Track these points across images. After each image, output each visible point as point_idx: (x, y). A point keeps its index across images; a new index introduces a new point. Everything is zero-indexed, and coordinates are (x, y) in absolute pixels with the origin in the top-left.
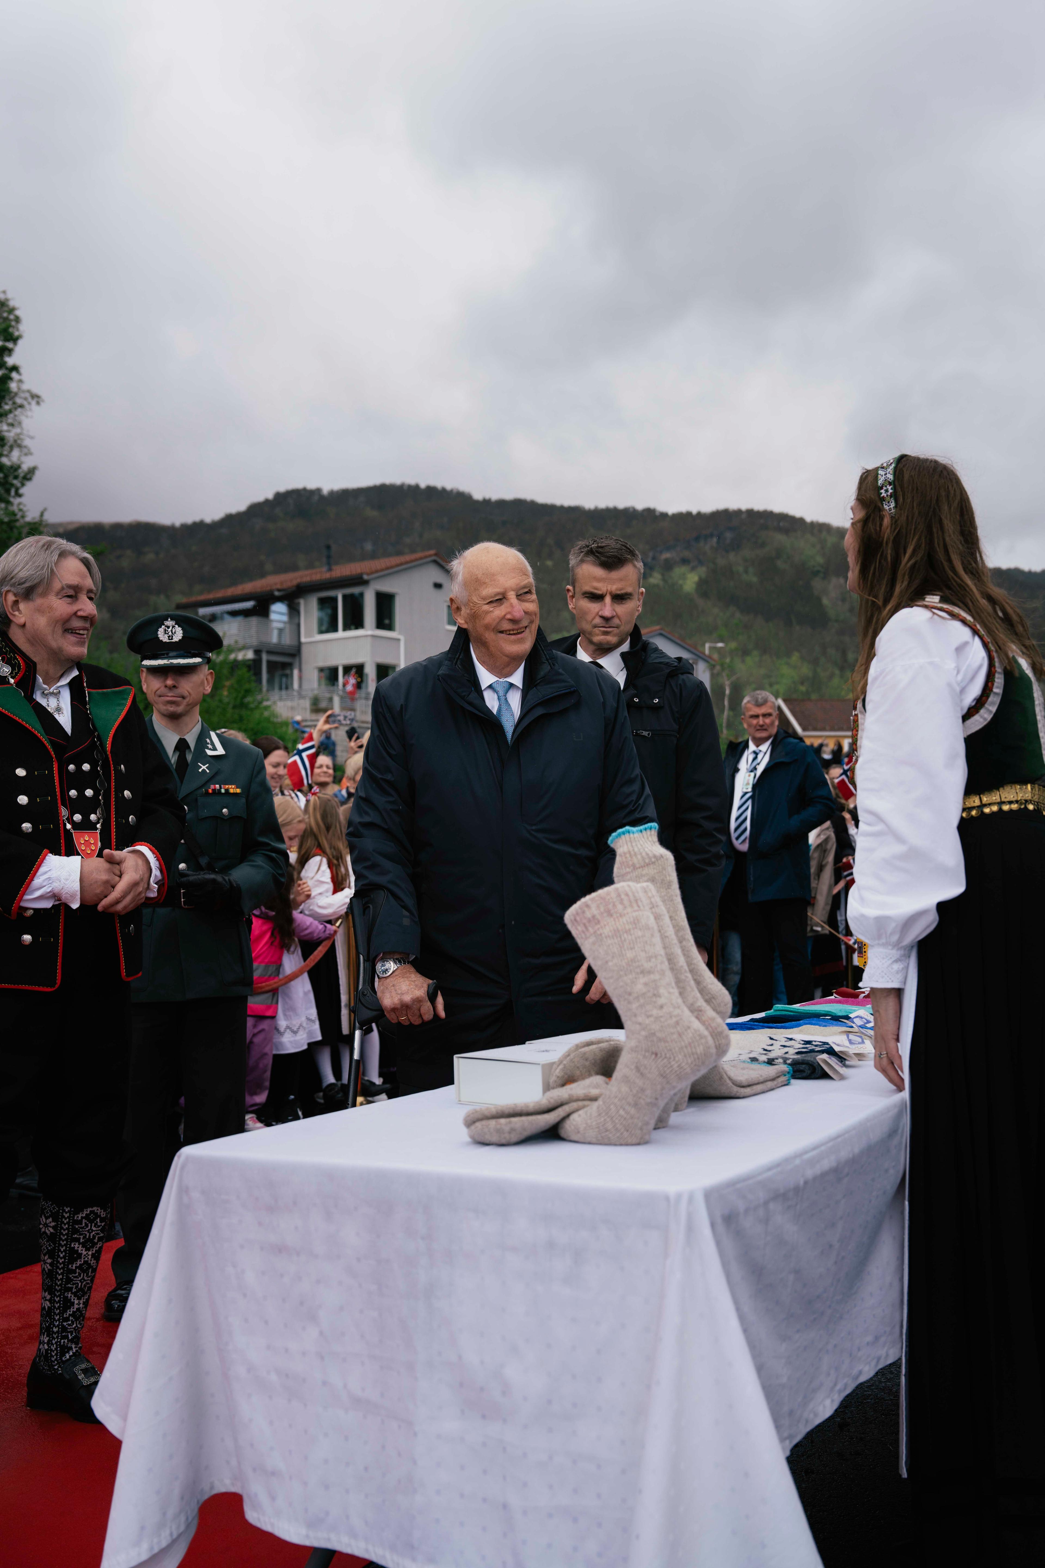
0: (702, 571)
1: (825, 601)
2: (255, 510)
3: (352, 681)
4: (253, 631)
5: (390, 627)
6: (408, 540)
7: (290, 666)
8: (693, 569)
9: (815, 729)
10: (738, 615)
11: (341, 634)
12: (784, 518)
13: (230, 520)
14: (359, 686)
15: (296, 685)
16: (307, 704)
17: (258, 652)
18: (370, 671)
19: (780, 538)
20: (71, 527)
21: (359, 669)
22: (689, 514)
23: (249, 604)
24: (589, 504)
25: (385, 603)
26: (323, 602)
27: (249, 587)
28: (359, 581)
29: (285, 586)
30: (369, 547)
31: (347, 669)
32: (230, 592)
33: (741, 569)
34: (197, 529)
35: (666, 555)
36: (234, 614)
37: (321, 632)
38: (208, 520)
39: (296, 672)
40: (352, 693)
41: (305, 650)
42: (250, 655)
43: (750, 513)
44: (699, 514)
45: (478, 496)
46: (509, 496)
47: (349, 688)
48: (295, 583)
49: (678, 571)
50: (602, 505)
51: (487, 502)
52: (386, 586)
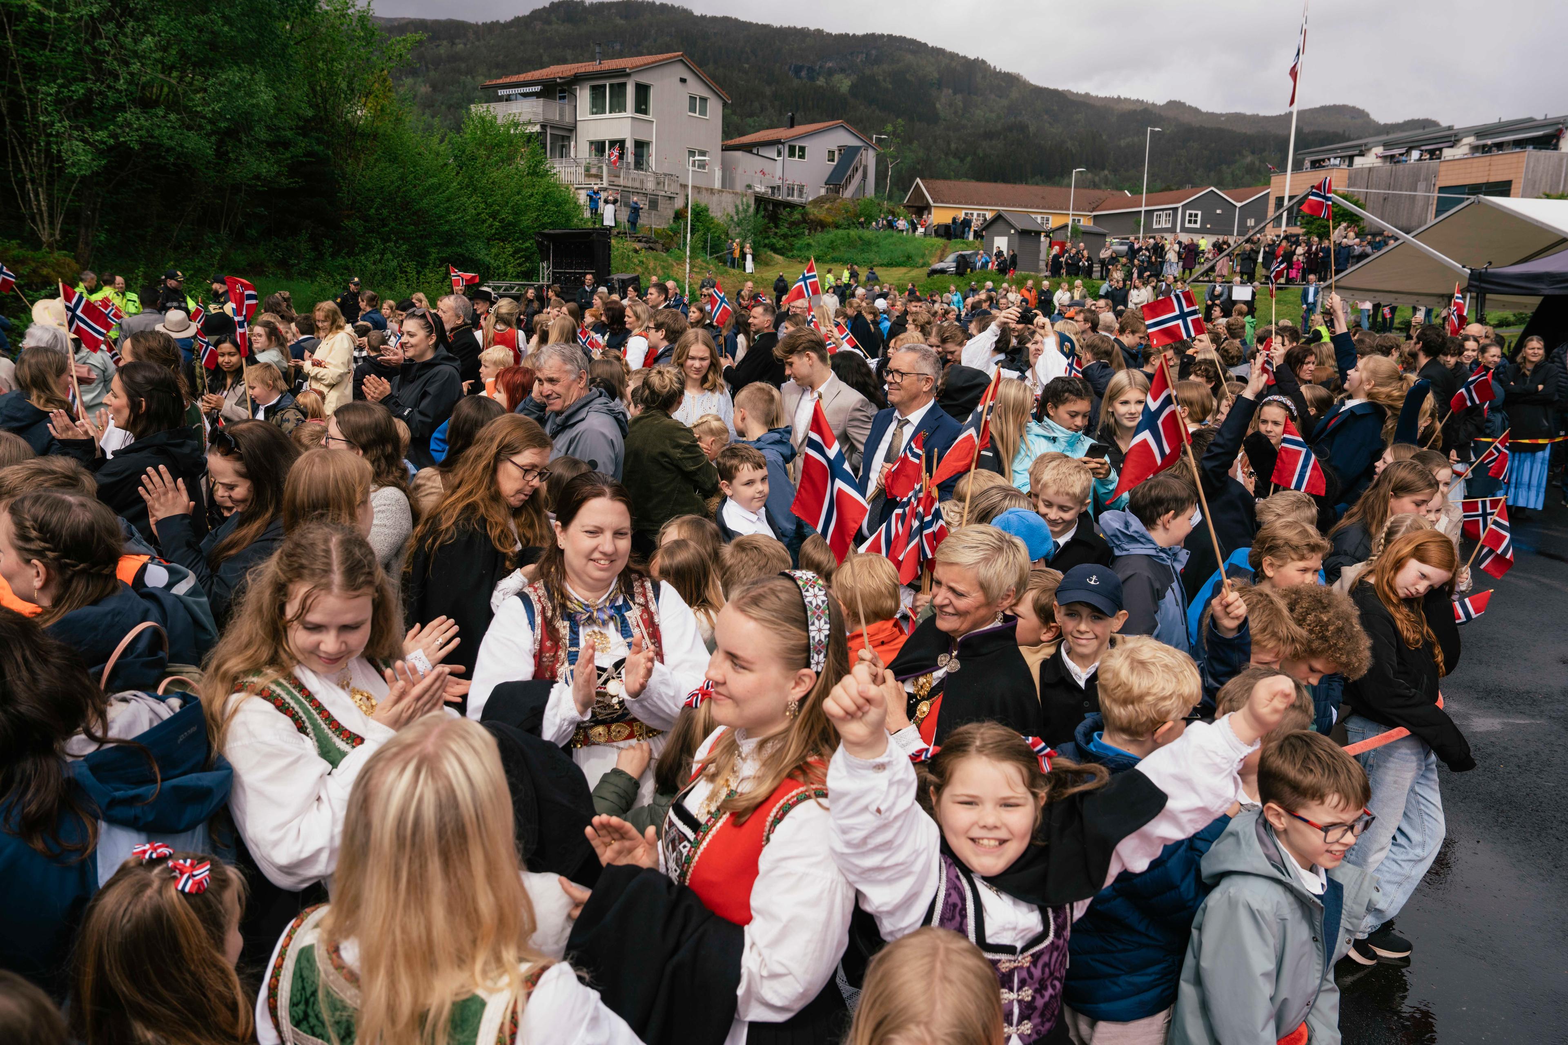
0: (854, 77)
1: (938, 106)
2: (536, 15)
3: (616, 153)
4: (540, 110)
5: (645, 112)
6: (646, 44)
7: (568, 138)
8: (848, 75)
9: (942, 202)
10: (877, 112)
11: (607, 115)
12: (913, 42)
13: (518, 22)
14: (621, 156)
15: (572, 154)
16: (581, 170)
17: (543, 127)
18: (629, 145)
19: (909, 57)
20: (403, 22)
21: (622, 143)
22: (847, 35)
23: (537, 89)
24: (776, 24)
25: (642, 91)
26: (594, 88)
27: (537, 74)
28: (622, 73)
29: (565, 75)
30: (618, 47)
31: (613, 143)
32: (522, 77)
33: (881, 78)
34: (492, 27)
35: (830, 64)
36: (525, 95)
37: (593, 113)
38: (502, 21)
39: (573, 144)
40: (615, 163)
41: (579, 126)
42: (537, 128)
43: (890, 37)
44: (854, 35)
45: (697, 13)
46: (719, 14)
47: (613, 158)
48: (573, 73)
49: (837, 77)
50: (786, 25)
51: (703, 18)
52: (643, 79)
